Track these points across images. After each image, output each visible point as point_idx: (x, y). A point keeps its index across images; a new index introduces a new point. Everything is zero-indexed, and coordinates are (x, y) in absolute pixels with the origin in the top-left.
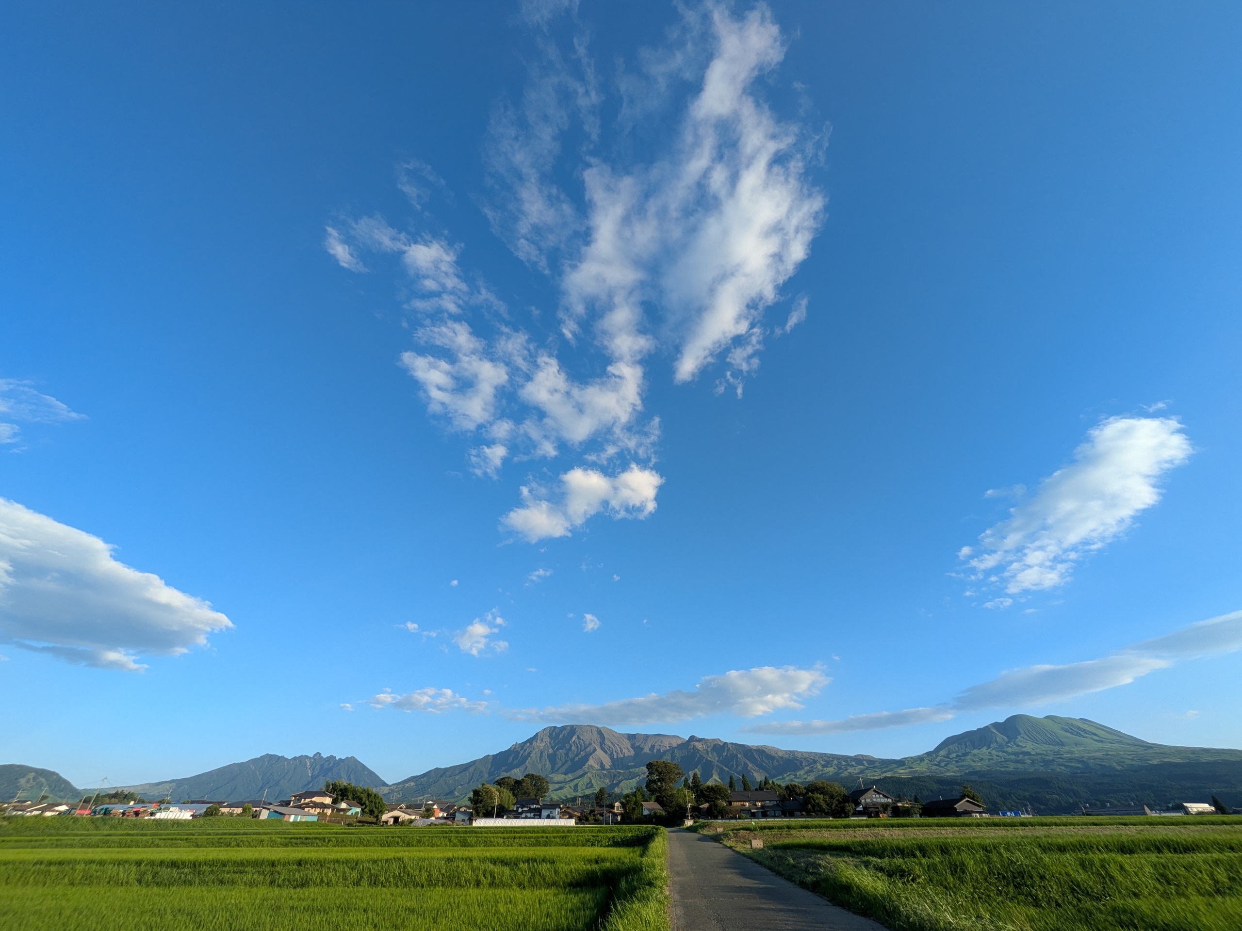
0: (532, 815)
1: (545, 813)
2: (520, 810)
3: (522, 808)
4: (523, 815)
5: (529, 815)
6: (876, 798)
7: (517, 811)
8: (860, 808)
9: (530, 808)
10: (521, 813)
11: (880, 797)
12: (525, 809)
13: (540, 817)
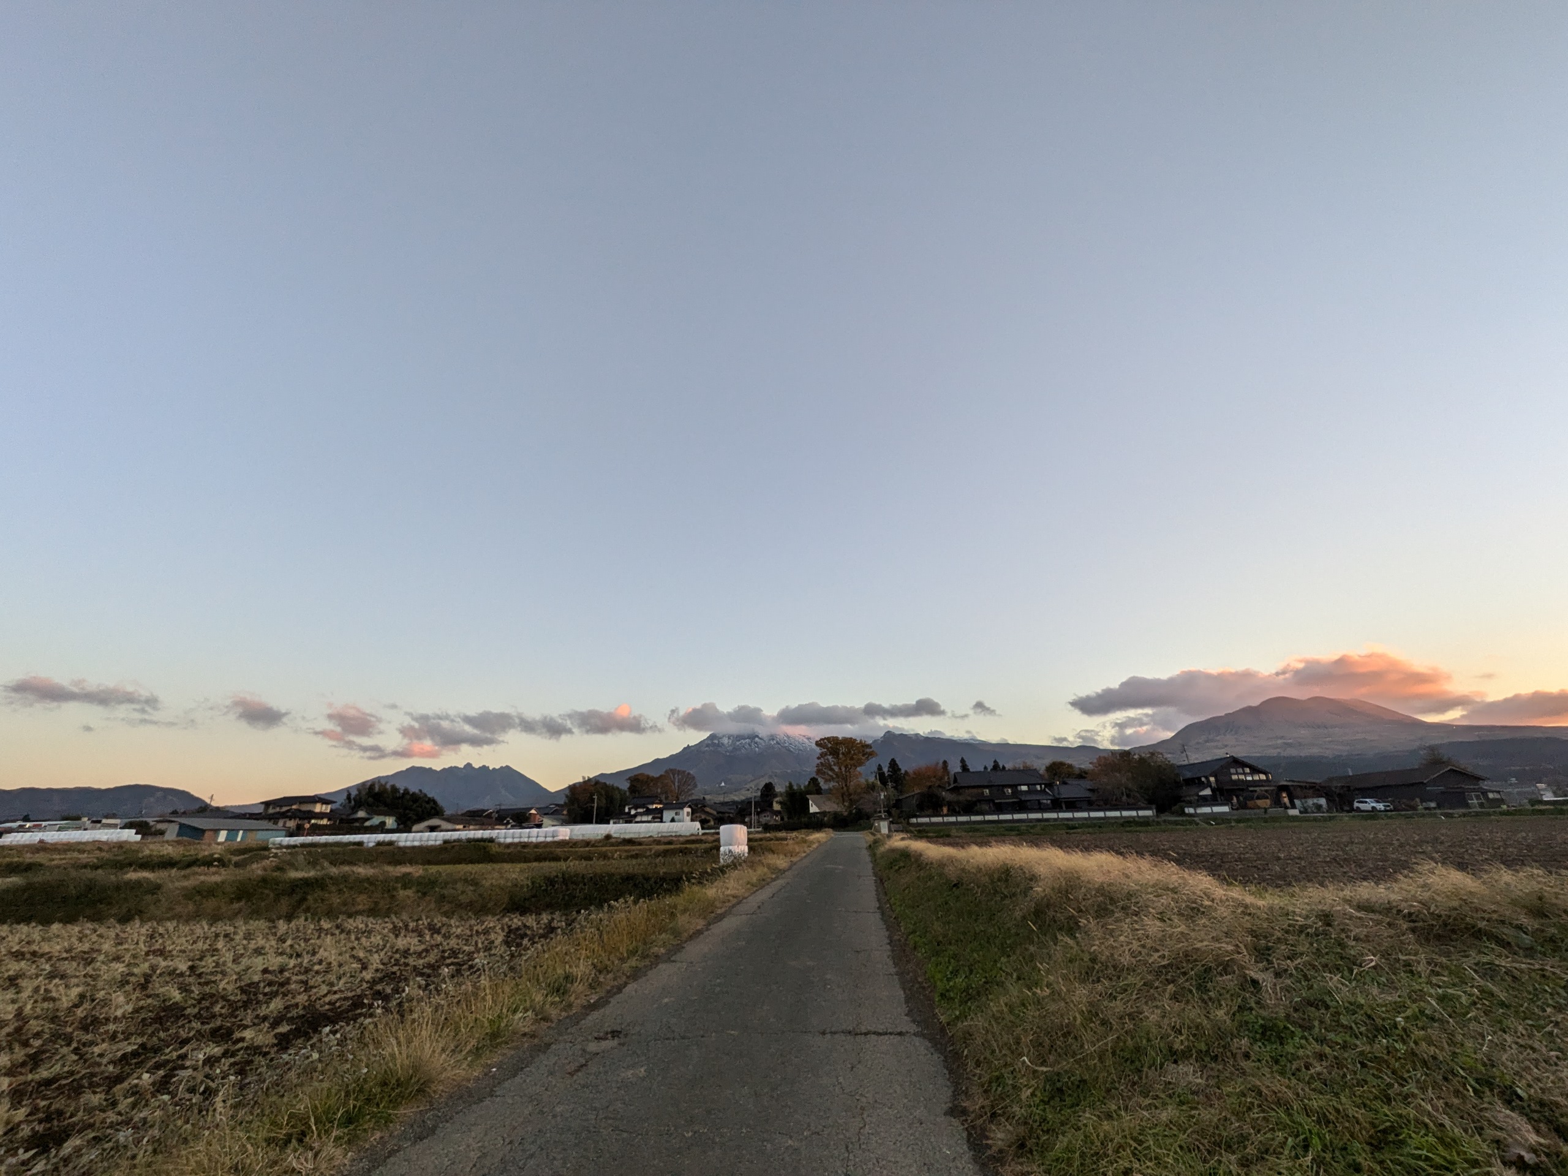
0: (650, 818)
1: (668, 815)
3: (636, 809)
5: (645, 818)
6: (1237, 774)
8: (1207, 792)
9: (648, 809)
10: (635, 816)
11: (1245, 774)
12: (640, 810)
13: (661, 821)
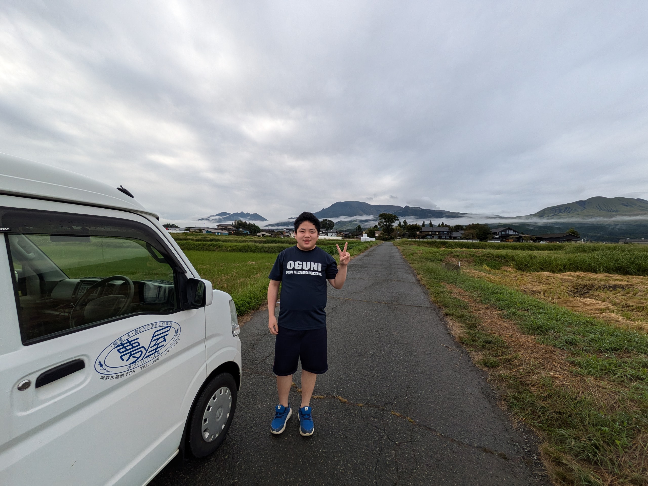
6: (509, 232)
8: (497, 237)
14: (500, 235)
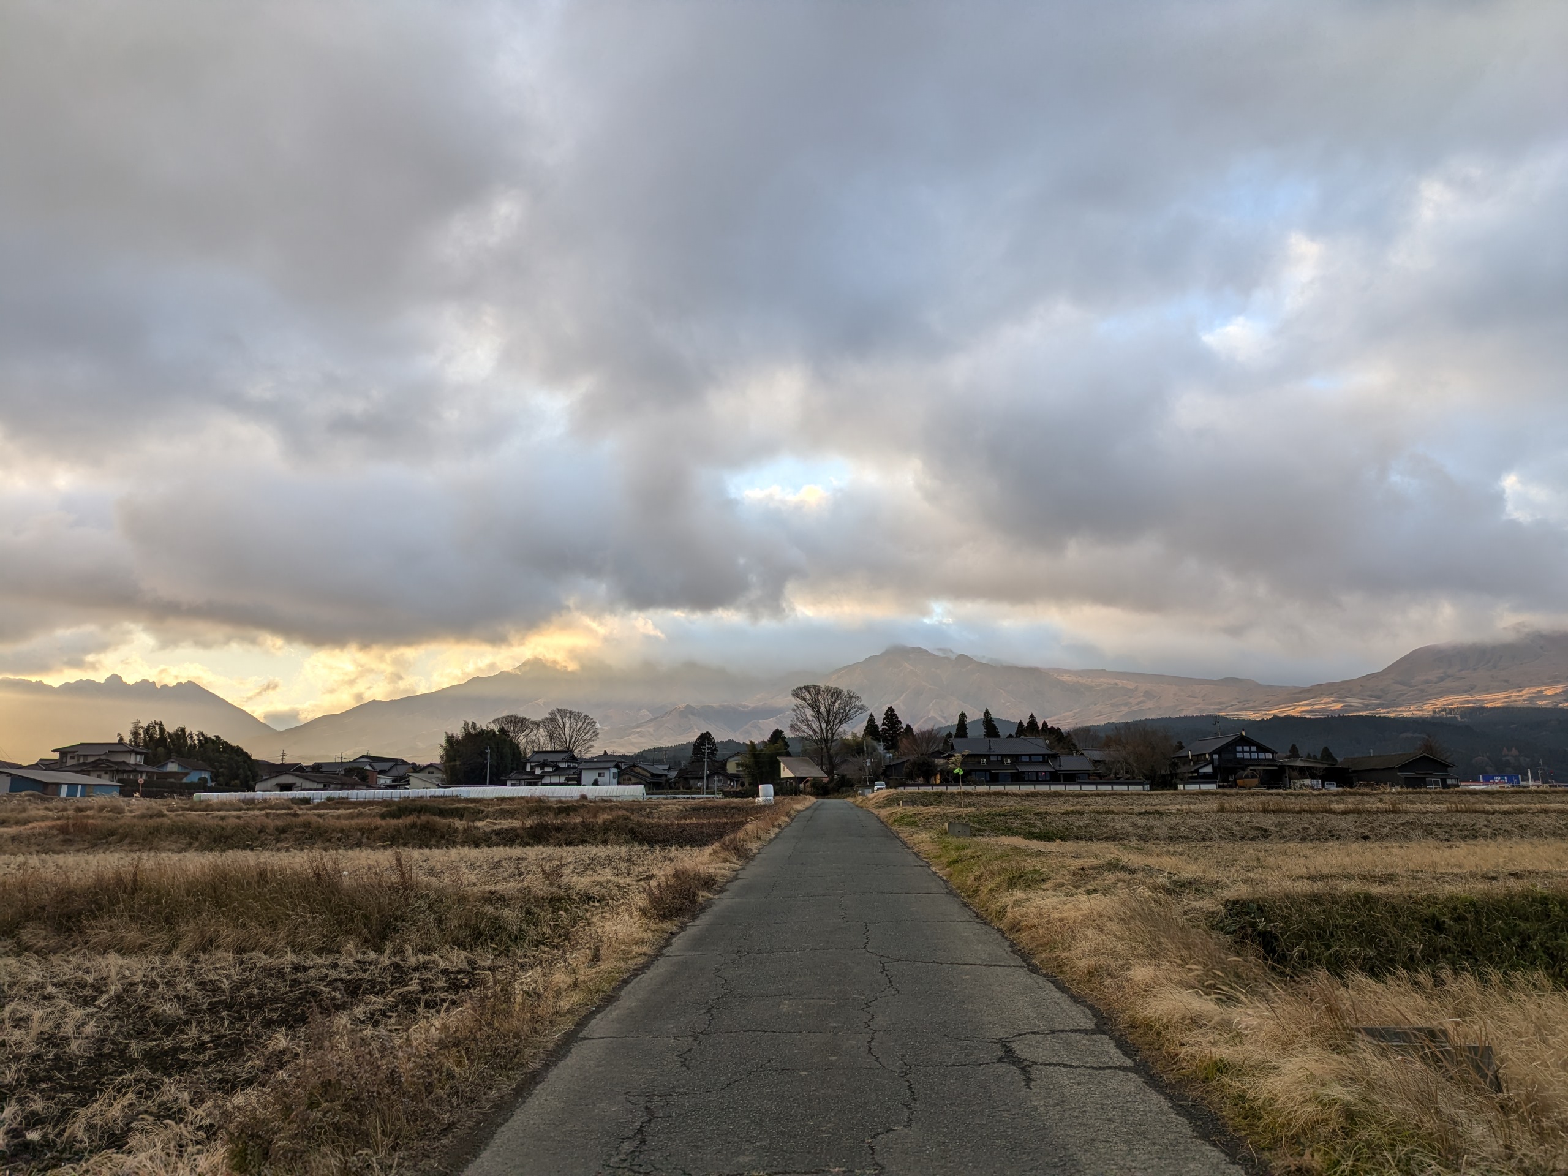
0: (562, 779)
1: (587, 776)
2: (538, 771)
3: (542, 768)
4: (547, 780)
5: (555, 780)
6: (1243, 752)
7: (532, 773)
8: (1209, 769)
9: (557, 768)
10: (542, 776)
11: (1250, 752)
12: (546, 769)
13: (579, 784)
14: (1216, 763)
